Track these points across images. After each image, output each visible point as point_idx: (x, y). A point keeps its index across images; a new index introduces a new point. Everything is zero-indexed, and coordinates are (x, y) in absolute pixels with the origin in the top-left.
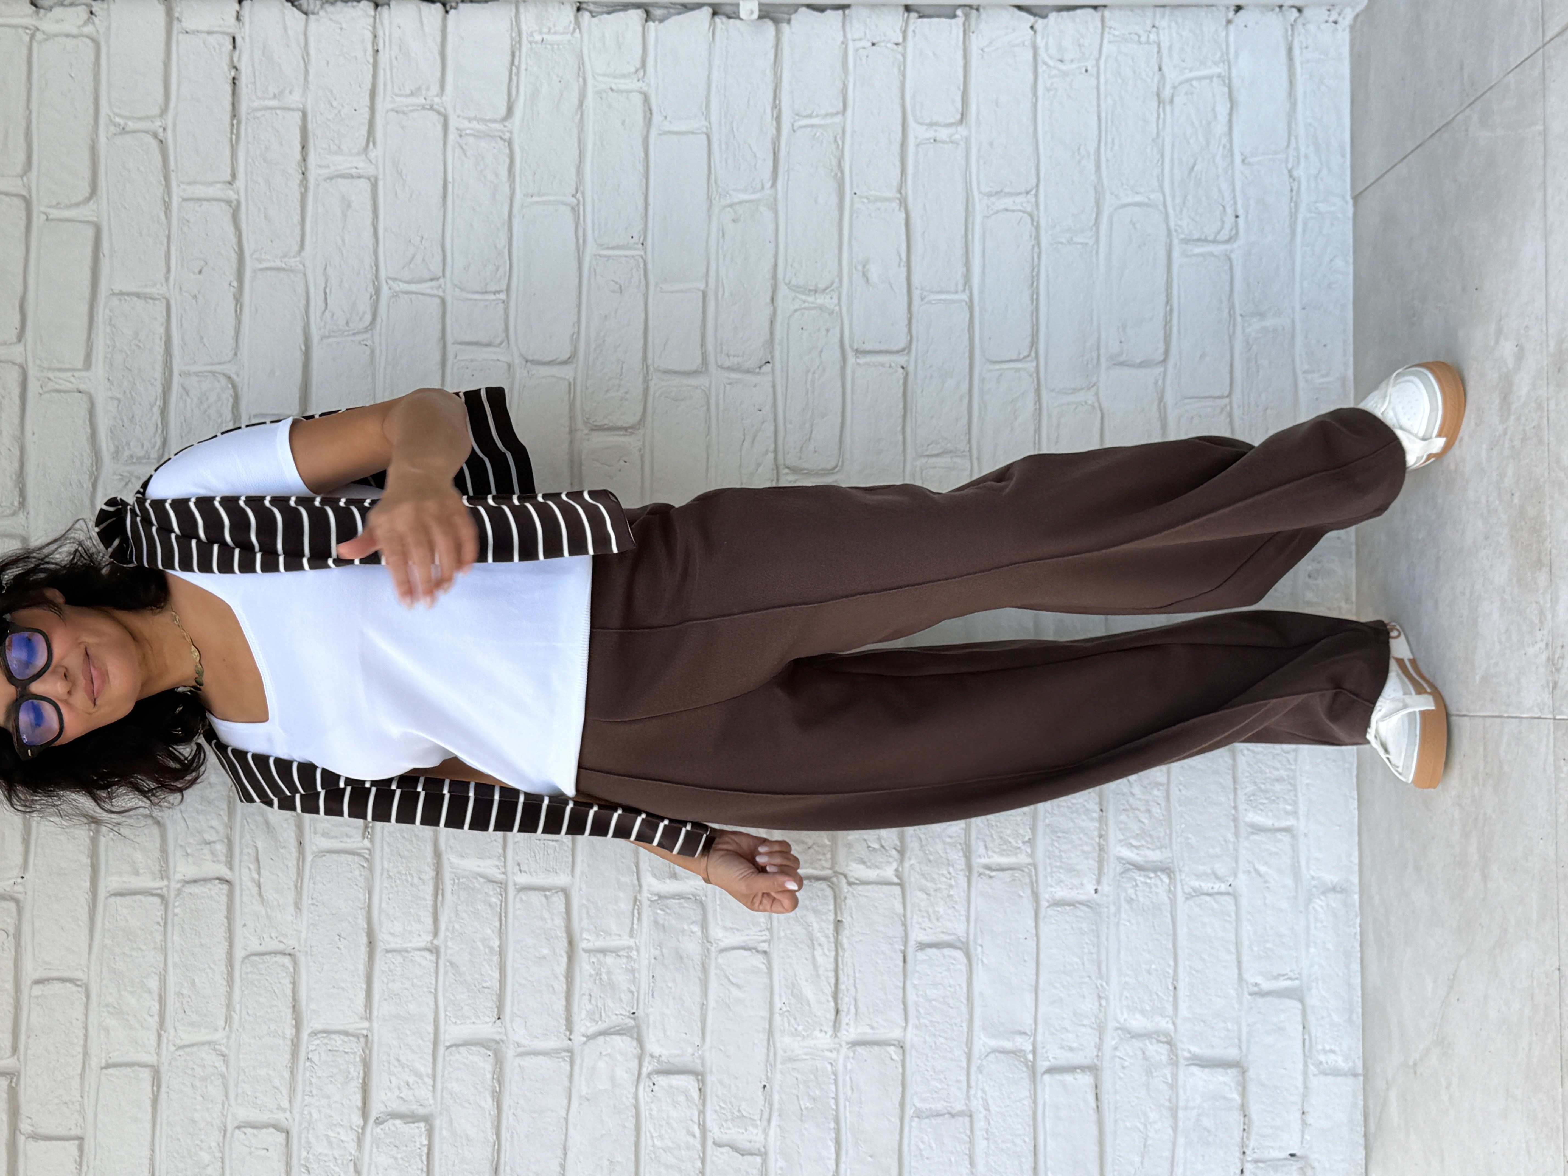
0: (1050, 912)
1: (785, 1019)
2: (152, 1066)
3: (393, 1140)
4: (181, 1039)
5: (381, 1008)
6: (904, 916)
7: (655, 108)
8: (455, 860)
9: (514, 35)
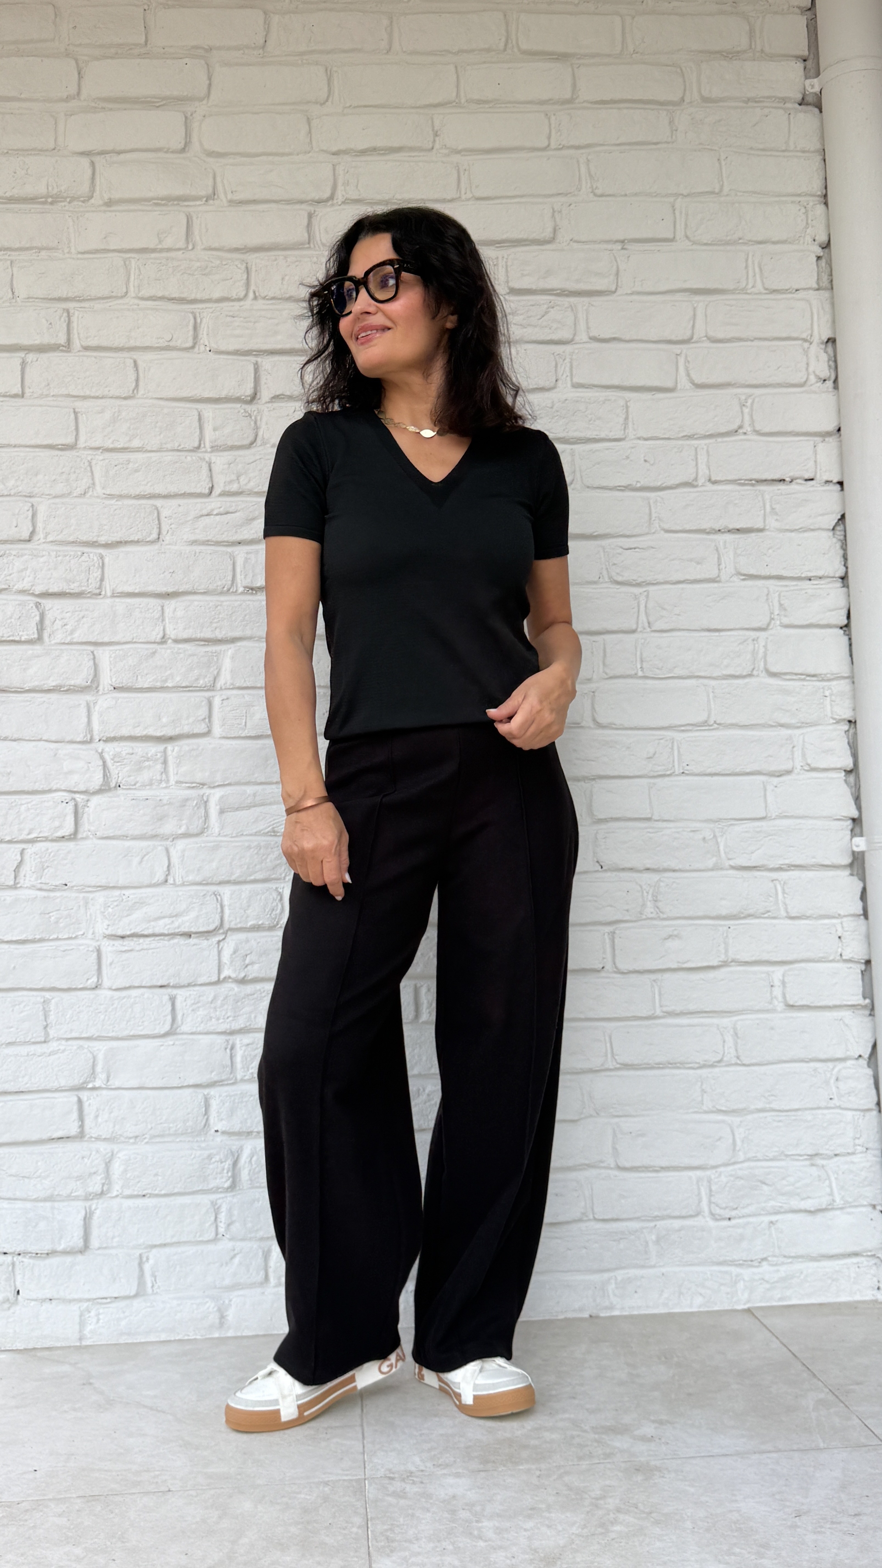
0: (200, 1096)
1: (116, 899)
2: (76, 444)
3: (24, 615)
4: (96, 464)
5: (121, 605)
6: (195, 985)
7: (781, 779)
8: (230, 653)
9: (828, 675)
